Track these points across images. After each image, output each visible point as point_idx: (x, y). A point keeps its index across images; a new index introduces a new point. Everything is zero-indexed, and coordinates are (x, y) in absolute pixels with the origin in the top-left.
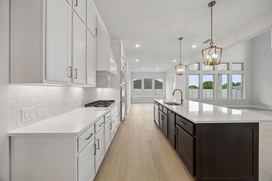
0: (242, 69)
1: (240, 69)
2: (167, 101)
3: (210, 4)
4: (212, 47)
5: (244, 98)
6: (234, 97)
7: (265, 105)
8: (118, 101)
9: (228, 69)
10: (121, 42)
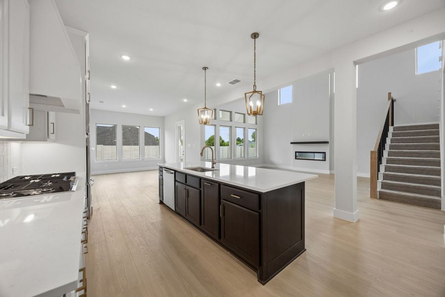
0: (256, 124)
1: (254, 123)
2: (189, 166)
3: (253, 35)
4: (255, 92)
5: (258, 156)
6: (250, 156)
7: (272, 163)
8: (81, 174)
9: (244, 122)
10: (87, 38)
